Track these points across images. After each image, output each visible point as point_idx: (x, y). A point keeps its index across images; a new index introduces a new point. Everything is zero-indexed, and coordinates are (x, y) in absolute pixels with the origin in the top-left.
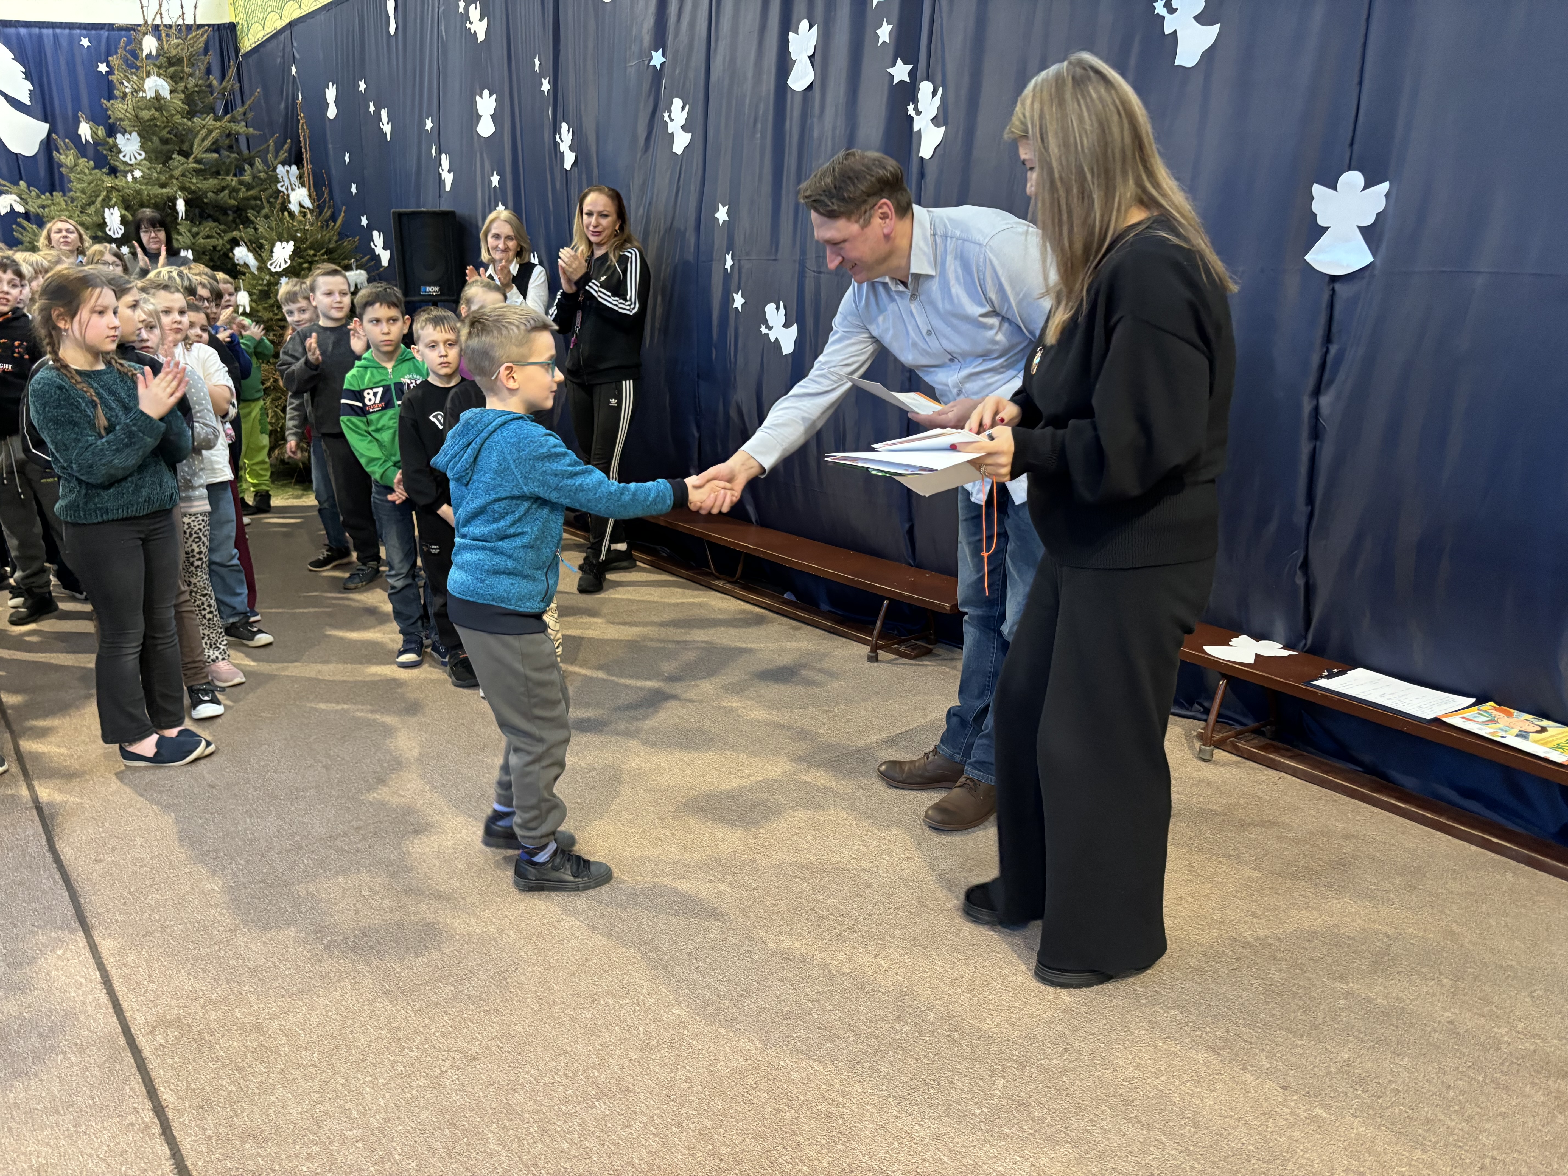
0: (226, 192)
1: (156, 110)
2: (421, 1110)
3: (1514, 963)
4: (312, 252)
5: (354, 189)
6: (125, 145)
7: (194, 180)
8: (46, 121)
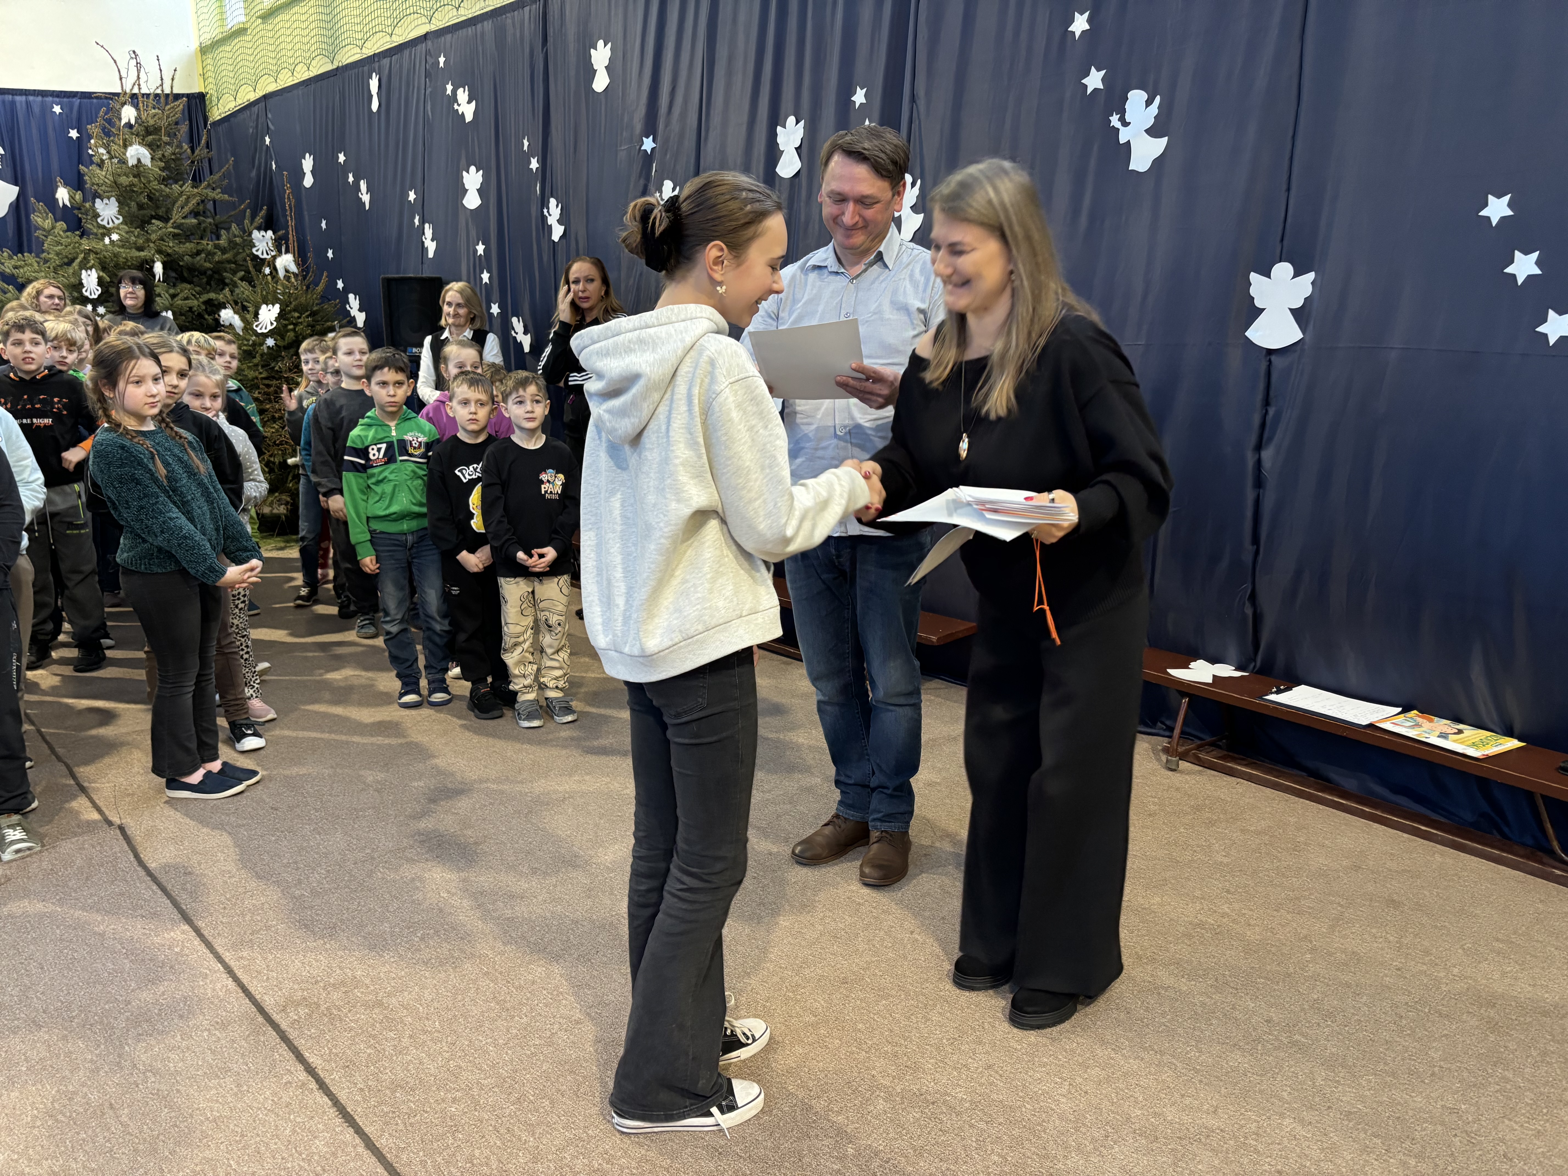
0: (203, 255)
1: (134, 177)
2: (542, 1063)
3: (1446, 924)
4: (296, 315)
5: (330, 254)
6: (104, 210)
7: (171, 245)
8: (16, 185)
